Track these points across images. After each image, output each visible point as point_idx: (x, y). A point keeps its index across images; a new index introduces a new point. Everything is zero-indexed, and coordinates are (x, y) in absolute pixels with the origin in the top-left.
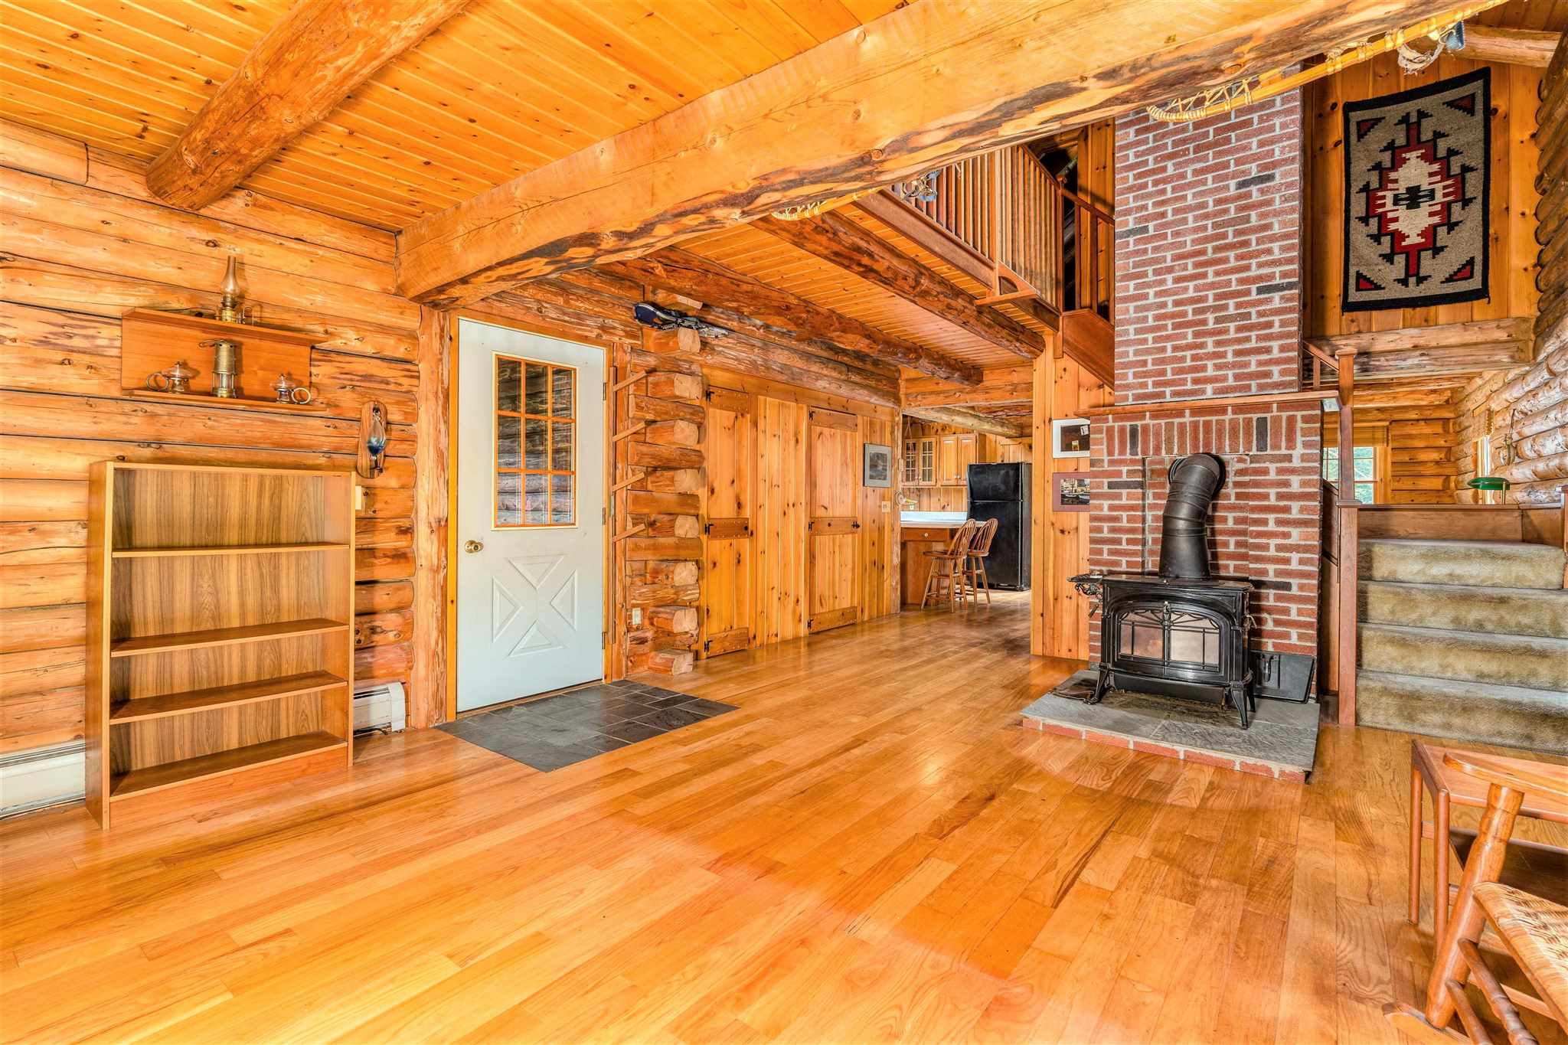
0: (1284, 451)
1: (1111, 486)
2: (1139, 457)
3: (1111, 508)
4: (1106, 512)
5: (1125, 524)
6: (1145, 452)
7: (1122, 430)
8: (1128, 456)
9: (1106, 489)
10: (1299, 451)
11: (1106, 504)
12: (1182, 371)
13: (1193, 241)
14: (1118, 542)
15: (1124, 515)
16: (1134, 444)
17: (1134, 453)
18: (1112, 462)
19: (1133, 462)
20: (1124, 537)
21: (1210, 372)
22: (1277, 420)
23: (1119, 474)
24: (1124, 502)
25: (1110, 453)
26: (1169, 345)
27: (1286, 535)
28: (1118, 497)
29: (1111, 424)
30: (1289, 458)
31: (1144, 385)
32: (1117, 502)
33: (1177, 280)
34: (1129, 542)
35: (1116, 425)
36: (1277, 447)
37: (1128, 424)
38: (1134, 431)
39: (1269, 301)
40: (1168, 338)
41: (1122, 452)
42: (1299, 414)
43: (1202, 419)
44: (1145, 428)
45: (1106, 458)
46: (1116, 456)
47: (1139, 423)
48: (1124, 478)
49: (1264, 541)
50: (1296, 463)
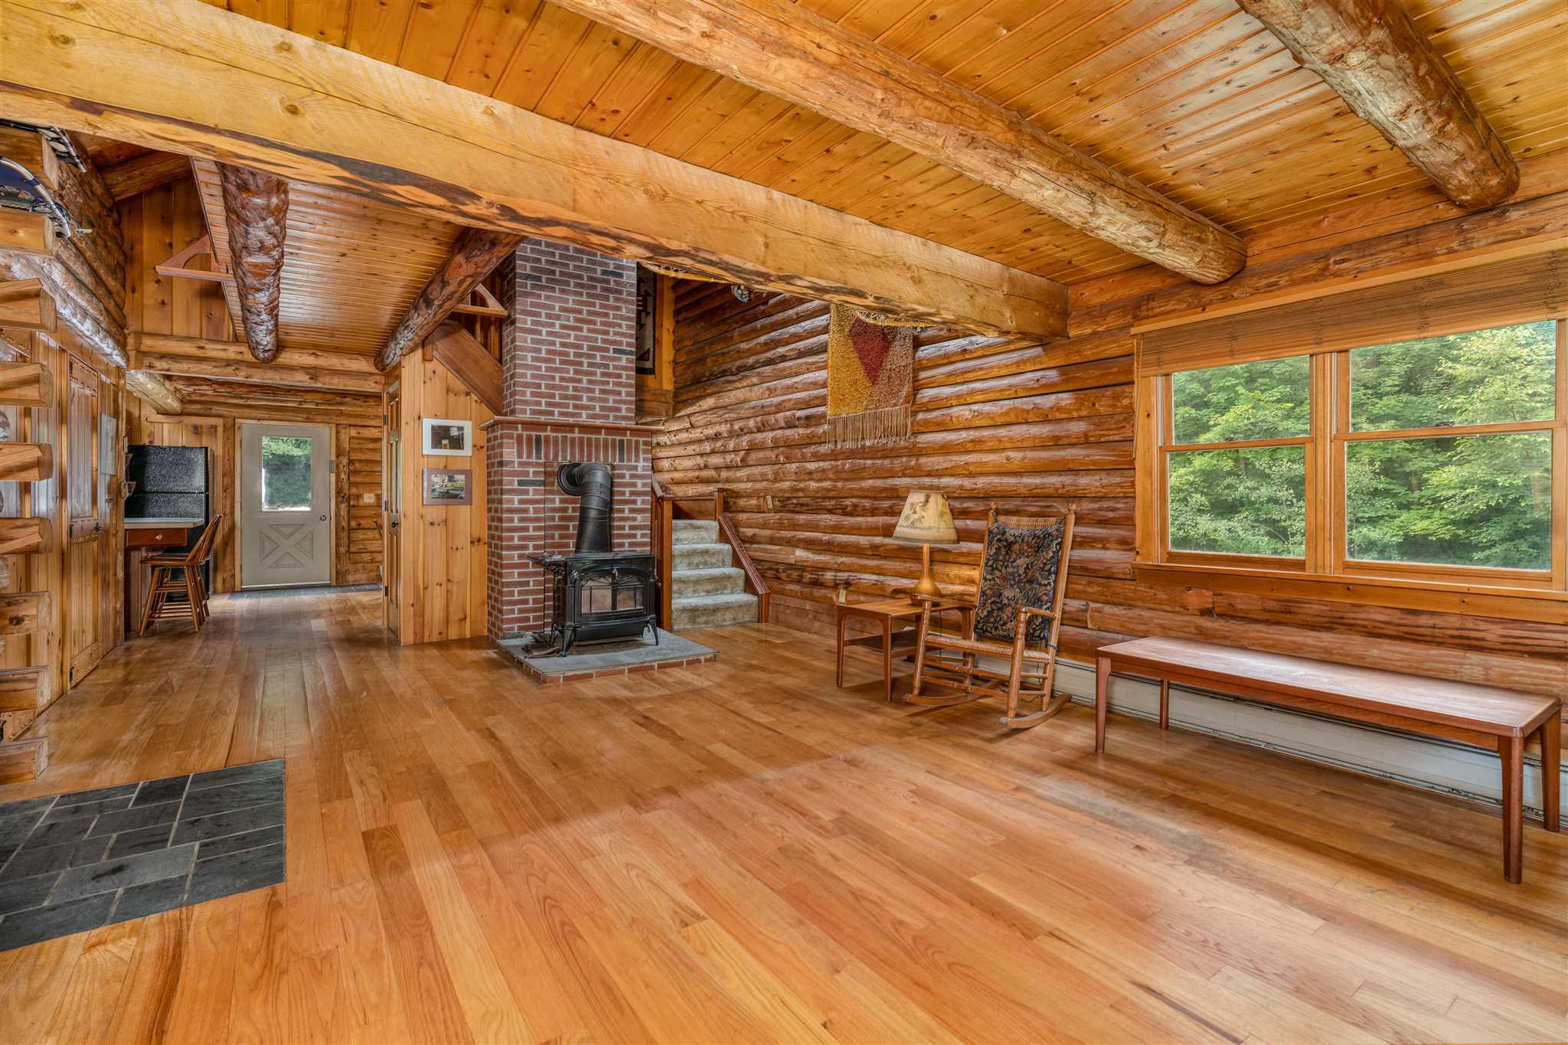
0: (633, 463)
1: (520, 483)
2: (542, 461)
3: (521, 502)
4: (516, 505)
5: (531, 514)
6: (547, 456)
7: (529, 438)
8: (534, 460)
9: (516, 486)
10: (641, 464)
11: (516, 498)
12: (566, 397)
13: (574, 301)
14: (526, 529)
15: (531, 507)
16: (538, 451)
17: (539, 457)
18: (521, 464)
19: (538, 465)
20: (531, 525)
21: (585, 402)
22: (629, 441)
23: (527, 474)
24: (530, 497)
25: (520, 456)
26: (557, 376)
27: (634, 519)
28: (526, 492)
29: (520, 431)
30: (635, 468)
31: (539, 403)
32: (525, 497)
33: (563, 327)
34: (536, 529)
35: (525, 433)
36: (629, 460)
37: (534, 434)
38: (538, 439)
39: (620, 359)
40: (556, 370)
41: (529, 455)
42: (641, 440)
43: (586, 436)
44: (547, 438)
45: (516, 460)
46: (524, 459)
47: (542, 434)
48: (531, 478)
49: (622, 523)
50: (640, 472)
